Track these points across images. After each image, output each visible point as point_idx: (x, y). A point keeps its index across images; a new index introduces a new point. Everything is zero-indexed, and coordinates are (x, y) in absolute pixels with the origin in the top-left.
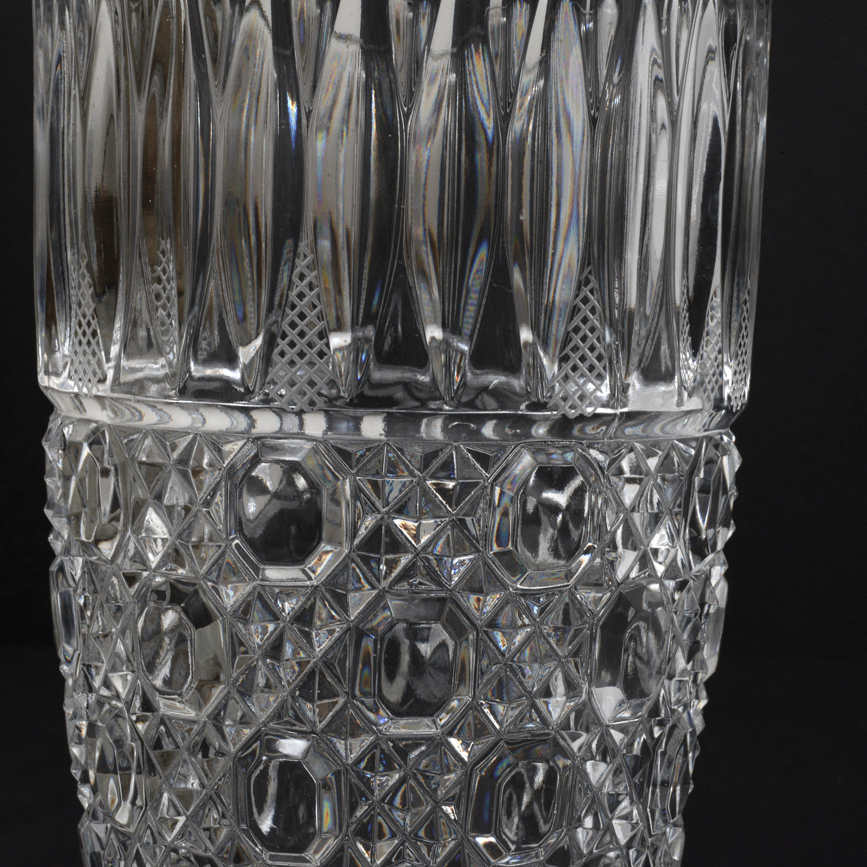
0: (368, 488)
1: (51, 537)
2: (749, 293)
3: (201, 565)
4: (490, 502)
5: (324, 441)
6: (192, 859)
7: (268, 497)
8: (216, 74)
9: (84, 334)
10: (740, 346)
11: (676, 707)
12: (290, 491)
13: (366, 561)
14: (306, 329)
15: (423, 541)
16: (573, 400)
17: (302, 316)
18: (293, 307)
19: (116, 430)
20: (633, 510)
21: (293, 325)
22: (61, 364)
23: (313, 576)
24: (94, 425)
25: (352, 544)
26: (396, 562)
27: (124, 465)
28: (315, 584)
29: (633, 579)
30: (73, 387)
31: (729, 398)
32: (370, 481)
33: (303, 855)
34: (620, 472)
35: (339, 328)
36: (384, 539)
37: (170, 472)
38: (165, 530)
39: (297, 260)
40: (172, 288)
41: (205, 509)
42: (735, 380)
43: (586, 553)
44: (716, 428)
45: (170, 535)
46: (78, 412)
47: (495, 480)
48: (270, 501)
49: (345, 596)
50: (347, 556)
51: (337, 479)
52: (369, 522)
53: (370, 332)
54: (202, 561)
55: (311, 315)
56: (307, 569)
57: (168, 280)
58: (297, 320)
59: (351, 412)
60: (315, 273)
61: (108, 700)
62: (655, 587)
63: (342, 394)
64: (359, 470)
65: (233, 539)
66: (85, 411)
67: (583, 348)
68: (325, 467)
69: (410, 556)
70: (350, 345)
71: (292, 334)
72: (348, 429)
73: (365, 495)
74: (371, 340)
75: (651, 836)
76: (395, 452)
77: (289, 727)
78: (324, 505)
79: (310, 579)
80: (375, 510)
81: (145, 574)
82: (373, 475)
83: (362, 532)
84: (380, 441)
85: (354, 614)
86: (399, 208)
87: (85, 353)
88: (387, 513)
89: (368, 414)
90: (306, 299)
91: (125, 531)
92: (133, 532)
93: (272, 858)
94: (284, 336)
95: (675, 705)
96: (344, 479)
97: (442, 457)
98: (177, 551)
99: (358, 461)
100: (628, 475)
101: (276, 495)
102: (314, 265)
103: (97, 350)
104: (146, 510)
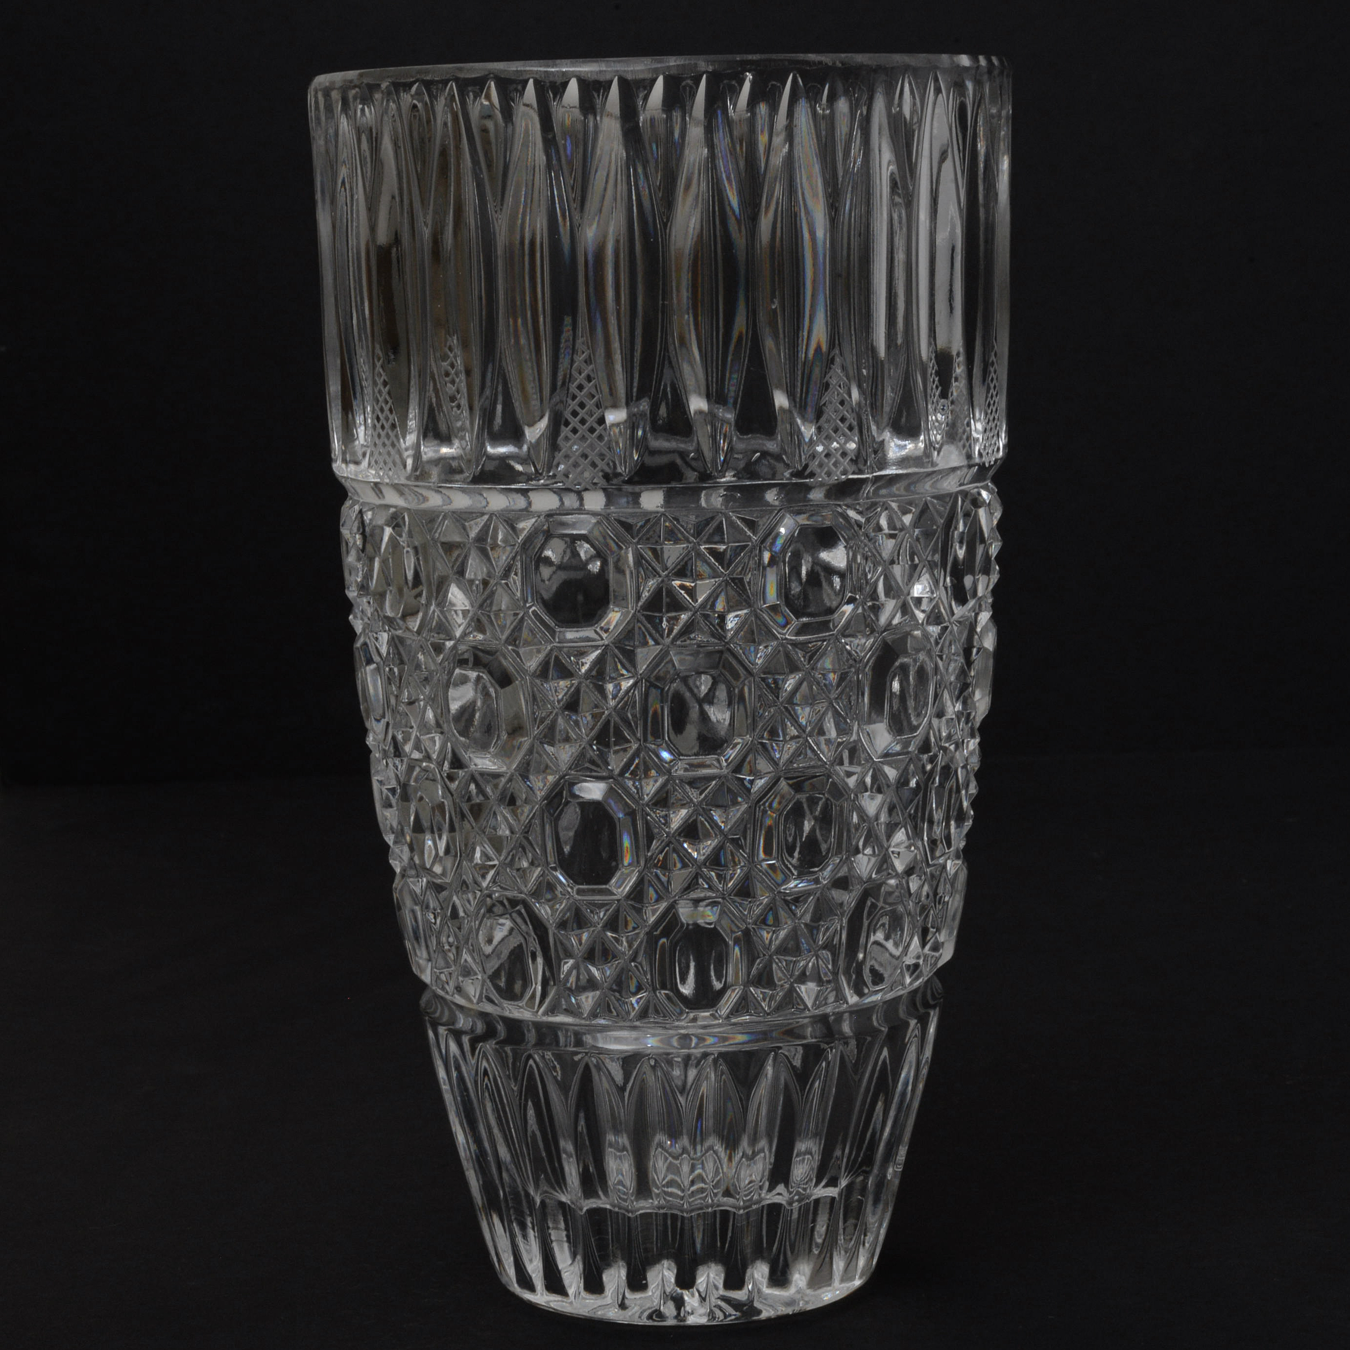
0: (648, 555)
1: (351, 617)
2: (996, 355)
3: (502, 632)
4: (759, 562)
5: (607, 517)
6: (505, 902)
7: (554, 568)
8: (494, 195)
9: (383, 427)
10: (989, 405)
11: (947, 745)
12: (574, 562)
13: (649, 619)
14: (586, 417)
15: (700, 600)
16: (829, 467)
17: (582, 405)
18: (574, 397)
19: (415, 514)
20: (892, 562)
21: (575, 414)
22: (360, 454)
23: (604, 635)
24: (392, 510)
25: (637, 606)
26: (677, 619)
27: (425, 546)
28: (606, 643)
29: (896, 625)
30: (372, 475)
31: (980, 455)
32: (651, 549)
33: (607, 886)
34: (879, 529)
35: (615, 406)
36: (665, 600)
37: (469, 549)
38: (467, 603)
39: (575, 356)
40: (461, 381)
41: (503, 582)
42: (986, 438)
43: (848, 603)
44: (971, 482)
45: (472, 606)
46: (377, 498)
47: (763, 541)
48: (554, 573)
49: (633, 651)
50: (634, 615)
51: (620, 548)
52: (652, 583)
53: (644, 405)
54: (503, 628)
55: (590, 404)
56: (598, 630)
57: (457, 374)
58: (578, 409)
59: (629, 488)
60: (591, 367)
61: (418, 763)
62: (917, 633)
63: (619, 470)
64: (640, 539)
65: (530, 607)
66: (384, 497)
67: (834, 420)
68: (608, 537)
69: (690, 614)
70: (626, 421)
71: (574, 422)
72: (628, 502)
73: (647, 561)
74: (646, 414)
75: (928, 865)
76: (671, 522)
77: (589, 773)
78: (611, 576)
79: (602, 639)
80: (656, 574)
81: (449, 644)
82: (653, 544)
83: (646, 595)
84: (658, 512)
85: (642, 668)
86: (663, 304)
87: (384, 445)
88: (667, 576)
89: (647, 490)
90: (585, 390)
91: (428, 605)
92: (438, 605)
93: (579, 892)
94: (567, 424)
95: (946, 742)
96: (627, 548)
97: (714, 524)
98: (479, 620)
99: (639, 531)
100: (886, 531)
101: (561, 567)
102: (591, 360)
103: (396, 442)
104: (449, 585)
